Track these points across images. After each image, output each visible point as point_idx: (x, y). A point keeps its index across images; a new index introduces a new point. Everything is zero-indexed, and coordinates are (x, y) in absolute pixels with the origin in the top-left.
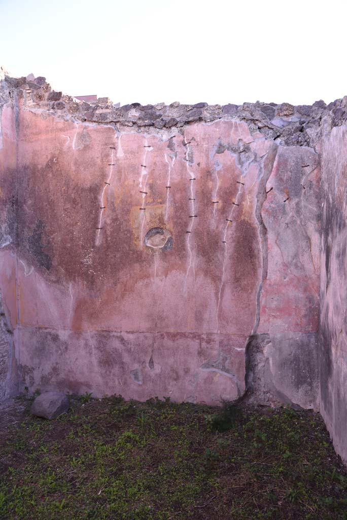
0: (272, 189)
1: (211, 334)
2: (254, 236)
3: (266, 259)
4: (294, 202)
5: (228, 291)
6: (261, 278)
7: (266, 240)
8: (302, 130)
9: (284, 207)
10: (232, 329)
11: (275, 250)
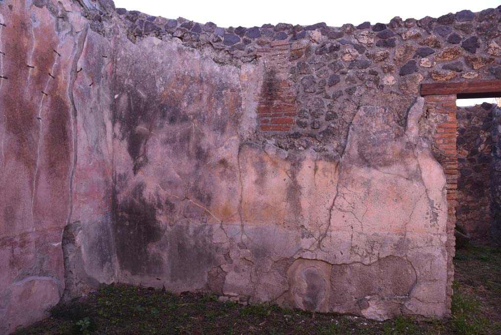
0: (81, 69)
1: (26, 234)
2: (67, 116)
3: (76, 142)
4: (96, 88)
5: (43, 177)
6: (73, 162)
7: (76, 122)
8: (100, 20)
9: (89, 91)
10: (48, 223)
11: (82, 134)
